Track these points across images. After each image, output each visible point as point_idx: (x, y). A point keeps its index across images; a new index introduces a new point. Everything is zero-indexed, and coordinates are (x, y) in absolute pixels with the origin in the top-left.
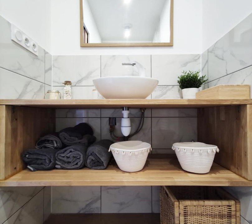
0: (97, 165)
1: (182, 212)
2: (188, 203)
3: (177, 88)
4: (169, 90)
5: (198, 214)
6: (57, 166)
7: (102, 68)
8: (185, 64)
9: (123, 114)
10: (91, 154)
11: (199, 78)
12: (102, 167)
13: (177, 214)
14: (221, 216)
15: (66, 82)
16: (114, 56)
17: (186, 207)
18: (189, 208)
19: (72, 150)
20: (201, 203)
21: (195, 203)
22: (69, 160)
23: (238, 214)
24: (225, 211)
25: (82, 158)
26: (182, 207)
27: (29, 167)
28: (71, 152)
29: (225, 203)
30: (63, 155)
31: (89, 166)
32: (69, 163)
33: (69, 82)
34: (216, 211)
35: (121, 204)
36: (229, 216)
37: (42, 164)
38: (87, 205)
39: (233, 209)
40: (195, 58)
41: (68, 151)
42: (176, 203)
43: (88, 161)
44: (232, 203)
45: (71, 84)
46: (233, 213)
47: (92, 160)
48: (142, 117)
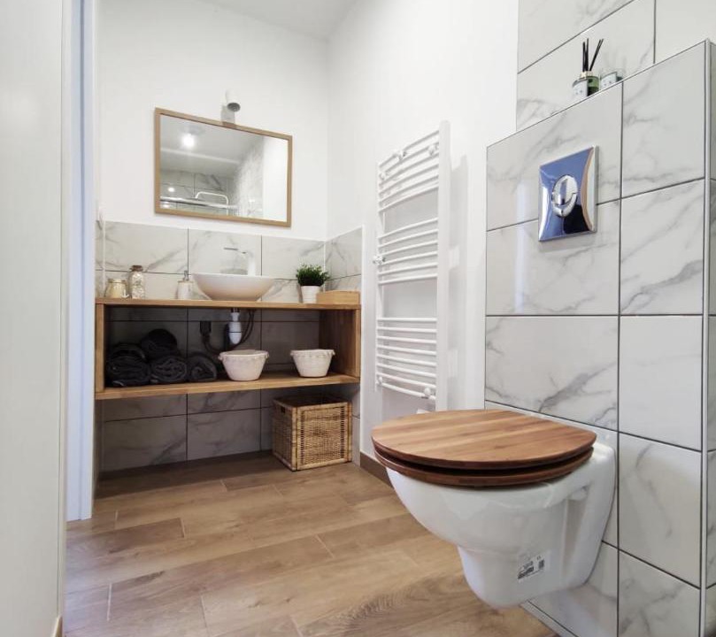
0: (205, 377)
1: (299, 417)
2: (305, 408)
3: (295, 283)
4: (285, 285)
5: (315, 418)
6: (153, 381)
7: (191, 248)
8: (306, 252)
9: (231, 317)
10: (197, 365)
11: (321, 274)
12: (212, 379)
13: (294, 420)
14: (335, 418)
15: (134, 266)
16: (209, 232)
17: (303, 412)
18: (306, 413)
19: (173, 360)
20: (318, 407)
21: (312, 407)
22: (169, 372)
23: (350, 415)
24: (339, 412)
25: (186, 370)
26: (299, 412)
27: (117, 382)
28: (171, 362)
29: (339, 405)
30: (160, 367)
31: (195, 378)
32: (169, 376)
33: (140, 267)
34: (331, 413)
35: (217, 444)
36: (342, 417)
37: (134, 378)
38: (164, 452)
39: (346, 409)
40: (318, 246)
41: (167, 362)
42: (294, 409)
43: (194, 372)
44: (345, 404)
45: (141, 270)
46: (346, 413)
47: (199, 371)
48: (251, 320)
